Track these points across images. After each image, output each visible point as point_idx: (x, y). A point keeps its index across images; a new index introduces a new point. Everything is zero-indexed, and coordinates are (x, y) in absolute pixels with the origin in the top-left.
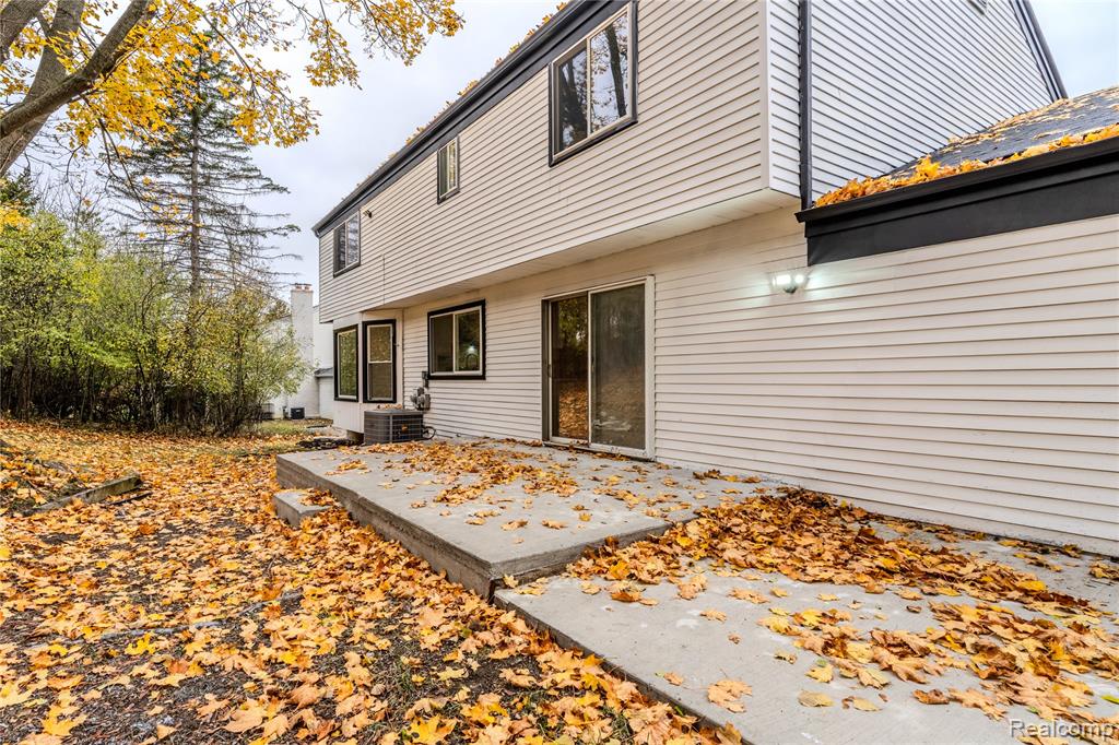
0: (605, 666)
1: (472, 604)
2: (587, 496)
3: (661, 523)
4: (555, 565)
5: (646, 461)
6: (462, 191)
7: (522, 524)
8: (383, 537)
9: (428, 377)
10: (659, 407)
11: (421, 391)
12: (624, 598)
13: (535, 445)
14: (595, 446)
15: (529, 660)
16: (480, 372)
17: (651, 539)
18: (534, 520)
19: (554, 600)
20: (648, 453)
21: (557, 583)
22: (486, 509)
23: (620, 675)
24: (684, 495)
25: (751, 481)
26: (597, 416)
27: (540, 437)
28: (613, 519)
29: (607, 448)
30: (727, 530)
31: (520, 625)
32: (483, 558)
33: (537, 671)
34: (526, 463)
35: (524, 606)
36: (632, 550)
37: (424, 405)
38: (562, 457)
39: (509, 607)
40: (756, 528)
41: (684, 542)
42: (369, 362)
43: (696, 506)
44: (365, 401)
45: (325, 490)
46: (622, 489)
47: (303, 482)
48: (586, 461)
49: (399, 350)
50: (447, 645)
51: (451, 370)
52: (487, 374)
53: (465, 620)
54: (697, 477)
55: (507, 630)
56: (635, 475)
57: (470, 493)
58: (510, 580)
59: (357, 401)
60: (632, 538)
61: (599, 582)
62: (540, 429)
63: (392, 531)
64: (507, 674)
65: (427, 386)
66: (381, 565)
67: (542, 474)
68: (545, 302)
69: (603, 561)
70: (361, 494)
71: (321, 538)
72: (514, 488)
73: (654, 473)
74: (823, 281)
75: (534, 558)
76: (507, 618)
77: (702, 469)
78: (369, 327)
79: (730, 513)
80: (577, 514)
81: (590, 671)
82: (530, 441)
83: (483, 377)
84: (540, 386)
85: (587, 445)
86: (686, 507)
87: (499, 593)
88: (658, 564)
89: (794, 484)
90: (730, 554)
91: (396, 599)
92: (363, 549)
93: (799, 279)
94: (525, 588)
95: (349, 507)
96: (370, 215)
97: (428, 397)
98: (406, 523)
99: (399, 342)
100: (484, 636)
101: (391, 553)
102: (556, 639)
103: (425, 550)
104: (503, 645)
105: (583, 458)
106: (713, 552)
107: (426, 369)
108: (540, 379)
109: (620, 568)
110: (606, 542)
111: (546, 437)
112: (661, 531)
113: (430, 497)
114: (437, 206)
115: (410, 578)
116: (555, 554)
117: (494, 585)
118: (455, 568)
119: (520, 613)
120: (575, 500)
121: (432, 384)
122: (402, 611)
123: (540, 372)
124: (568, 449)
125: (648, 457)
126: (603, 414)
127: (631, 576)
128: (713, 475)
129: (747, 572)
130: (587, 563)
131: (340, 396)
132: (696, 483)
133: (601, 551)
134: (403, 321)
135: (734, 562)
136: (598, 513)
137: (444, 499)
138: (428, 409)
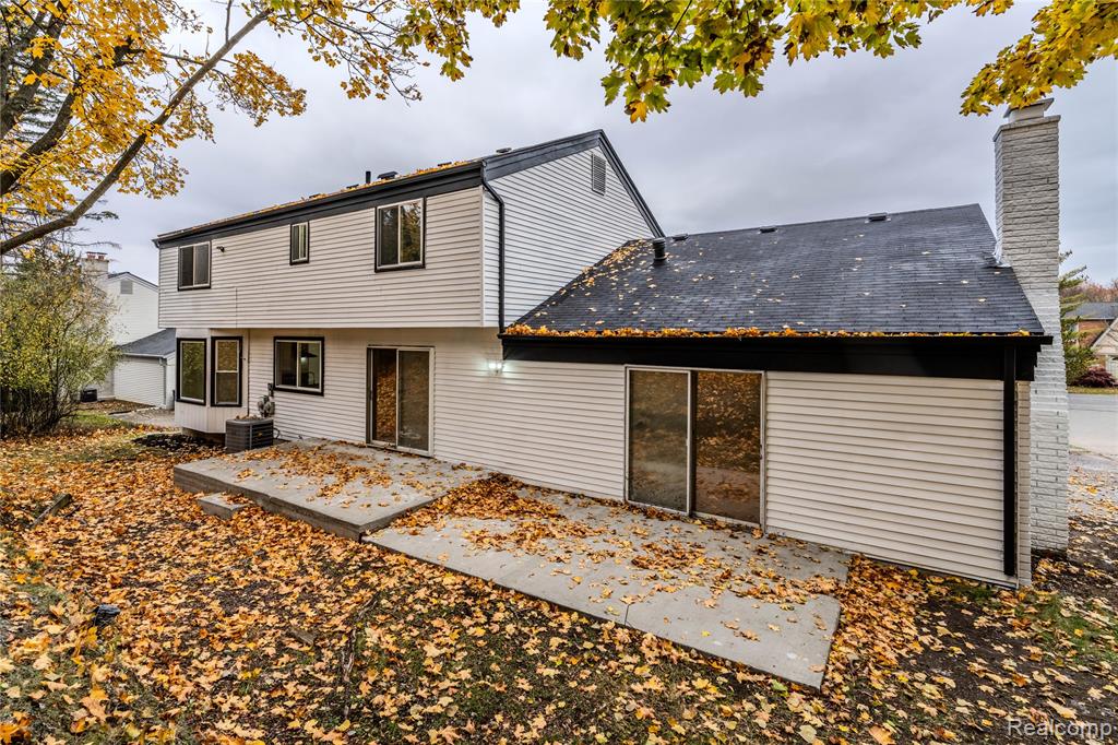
0: (407, 556)
1: (352, 544)
2: (397, 486)
3: (432, 498)
4: (385, 523)
5: (429, 458)
6: (311, 263)
7: (369, 506)
8: (291, 520)
9: (273, 388)
10: (436, 404)
11: (266, 399)
12: (414, 533)
13: (361, 447)
14: (400, 448)
15: (380, 559)
16: (319, 390)
17: (426, 507)
18: (374, 503)
19: (386, 537)
20: (429, 453)
21: (387, 531)
22: (347, 499)
23: (412, 558)
24: (444, 481)
25: (478, 469)
26: (401, 429)
27: (364, 440)
28: (411, 498)
29: (407, 449)
30: (460, 499)
31: (375, 548)
32: (355, 523)
33: (384, 562)
34: (360, 464)
35: (375, 541)
36: (418, 513)
37: (268, 409)
38: (381, 457)
39: (369, 543)
40: (472, 497)
41: (440, 507)
42: (217, 371)
43: (449, 487)
44: (213, 405)
45: (237, 493)
46: (414, 480)
47: (210, 487)
48: (396, 460)
49: (245, 363)
50: (347, 560)
51: (295, 384)
52: (325, 392)
53: (351, 550)
54: (454, 469)
55: (370, 551)
56: (422, 470)
57: (335, 489)
58: (368, 532)
59: (204, 404)
60: (417, 508)
61: (404, 529)
62: (364, 435)
63: (298, 515)
64: (373, 565)
65: (272, 396)
66: (300, 534)
67: (372, 473)
68: (369, 350)
69: (406, 520)
70: (271, 495)
71: (252, 524)
72: (358, 483)
73: (433, 467)
74: (509, 368)
75: (377, 521)
76: (369, 547)
77: (457, 463)
78: (217, 342)
79: (462, 491)
80: (393, 497)
81: (402, 559)
82: (356, 443)
83: (322, 394)
84: (365, 405)
85: (395, 447)
86: (444, 488)
87: (364, 538)
88: (429, 518)
89: (496, 470)
90: (459, 510)
91: (315, 547)
92: (284, 527)
93: (499, 366)
94: (374, 535)
95: (260, 503)
96: (223, 250)
97: (273, 403)
98: (308, 510)
99: (245, 356)
100: (362, 554)
101: (302, 527)
102: (390, 551)
103: (321, 524)
104: (369, 557)
105: (393, 457)
106: (452, 511)
107: (272, 382)
108: (365, 401)
109: (413, 522)
110: (407, 511)
111: (368, 441)
112: (431, 502)
113: (314, 494)
114: (289, 266)
115: (318, 538)
116: (386, 518)
117: (361, 535)
118: (340, 530)
119: (374, 544)
120: (391, 489)
121: (276, 394)
122: (320, 552)
123: (365, 396)
124: (384, 449)
125: (430, 455)
126: (405, 428)
127: (417, 525)
128: (462, 466)
129: (463, 518)
130: (399, 521)
131: (182, 398)
132: (452, 473)
133: (404, 515)
134: (249, 338)
135: (458, 514)
136: (403, 496)
137: (323, 495)
138: (273, 413)
